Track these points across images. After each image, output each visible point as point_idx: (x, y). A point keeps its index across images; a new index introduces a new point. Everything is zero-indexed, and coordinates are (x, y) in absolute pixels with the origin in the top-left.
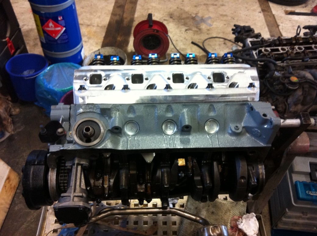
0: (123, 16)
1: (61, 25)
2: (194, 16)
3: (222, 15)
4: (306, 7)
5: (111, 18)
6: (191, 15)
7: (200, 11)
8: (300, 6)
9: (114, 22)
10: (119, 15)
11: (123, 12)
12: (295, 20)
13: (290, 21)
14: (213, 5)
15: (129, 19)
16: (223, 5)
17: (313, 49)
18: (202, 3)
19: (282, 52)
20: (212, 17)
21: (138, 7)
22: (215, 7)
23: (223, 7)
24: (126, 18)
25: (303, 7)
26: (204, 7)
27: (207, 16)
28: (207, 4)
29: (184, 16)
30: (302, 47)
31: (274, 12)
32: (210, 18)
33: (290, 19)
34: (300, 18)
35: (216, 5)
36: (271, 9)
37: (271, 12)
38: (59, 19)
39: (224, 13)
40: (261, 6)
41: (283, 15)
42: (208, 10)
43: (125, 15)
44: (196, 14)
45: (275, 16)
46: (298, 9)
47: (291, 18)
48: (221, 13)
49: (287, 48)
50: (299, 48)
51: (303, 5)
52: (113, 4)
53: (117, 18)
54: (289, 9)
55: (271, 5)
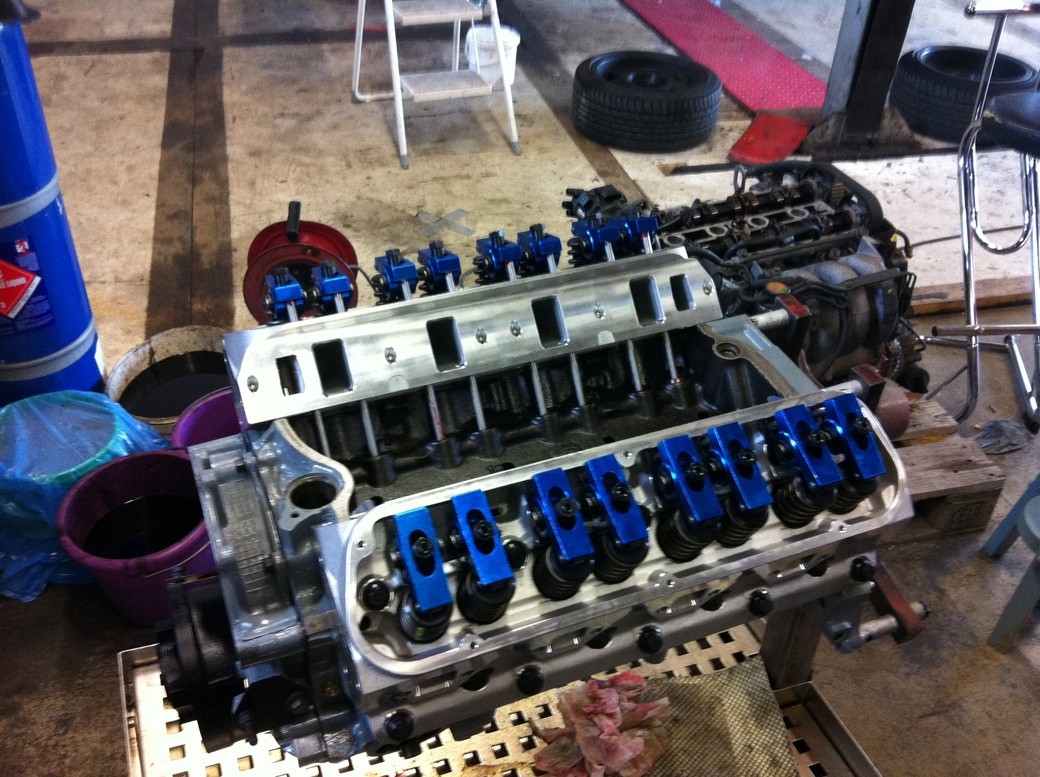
0: (192, 241)
1: (25, 269)
2: (414, 213)
3: (492, 201)
4: (710, 149)
5: (156, 253)
6: (403, 211)
7: (428, 198)
8: (695, 150)
9: (170, 261)
10: (180, 239)
11: (192, 230)
12: (693, 187)
13: (682, 190)
14: (459, 177)
15: (214, 247)
16: (487, 175)
17: (791, 218)
18: (426, 178)
19: (714, 236)
20: (466, 208)
21: (235, 211)
22: (466, 182)
23: (490, 181)
24: (205, 245)
25: (705, 152)
26: (437, 187)
27: (451, 209)
28: (442, 178)
29: (384, 217)
30: (761, 217)
31: (632, 174)
32: (461, 212)
33: (682, 186)
34: (705, 180)
35: (468, 177)
36: (621, 168)
37: (625, 174)
38: (19, 249)
39: (498, 196)
40: (592, 163)
41: (660, 178)
42: (448, 192)
43: (199, 239)
44: (418, 207)
45: (639, 183)
46: (692, 158)
47: (682, 183)
48: (488, 196)
49: (726, 226)
50: (755, 221)
51: (704, 147)
52: (152, 213)
53: (176, 248)
54: (671, 160)
55: (621, 157)
